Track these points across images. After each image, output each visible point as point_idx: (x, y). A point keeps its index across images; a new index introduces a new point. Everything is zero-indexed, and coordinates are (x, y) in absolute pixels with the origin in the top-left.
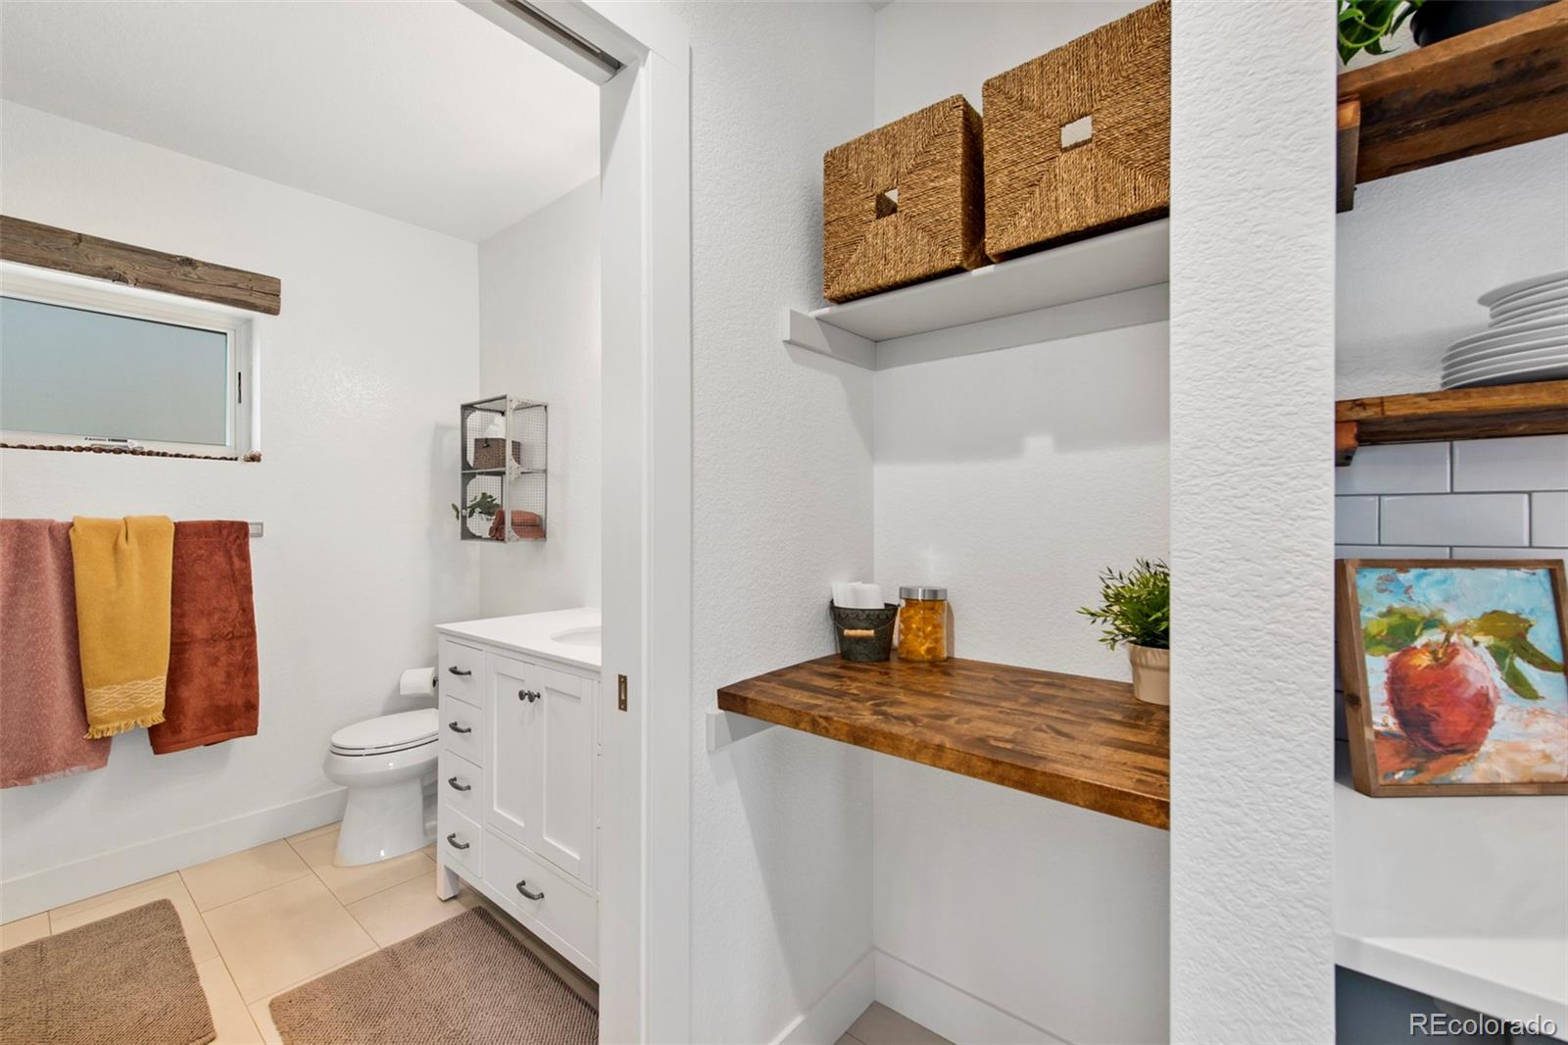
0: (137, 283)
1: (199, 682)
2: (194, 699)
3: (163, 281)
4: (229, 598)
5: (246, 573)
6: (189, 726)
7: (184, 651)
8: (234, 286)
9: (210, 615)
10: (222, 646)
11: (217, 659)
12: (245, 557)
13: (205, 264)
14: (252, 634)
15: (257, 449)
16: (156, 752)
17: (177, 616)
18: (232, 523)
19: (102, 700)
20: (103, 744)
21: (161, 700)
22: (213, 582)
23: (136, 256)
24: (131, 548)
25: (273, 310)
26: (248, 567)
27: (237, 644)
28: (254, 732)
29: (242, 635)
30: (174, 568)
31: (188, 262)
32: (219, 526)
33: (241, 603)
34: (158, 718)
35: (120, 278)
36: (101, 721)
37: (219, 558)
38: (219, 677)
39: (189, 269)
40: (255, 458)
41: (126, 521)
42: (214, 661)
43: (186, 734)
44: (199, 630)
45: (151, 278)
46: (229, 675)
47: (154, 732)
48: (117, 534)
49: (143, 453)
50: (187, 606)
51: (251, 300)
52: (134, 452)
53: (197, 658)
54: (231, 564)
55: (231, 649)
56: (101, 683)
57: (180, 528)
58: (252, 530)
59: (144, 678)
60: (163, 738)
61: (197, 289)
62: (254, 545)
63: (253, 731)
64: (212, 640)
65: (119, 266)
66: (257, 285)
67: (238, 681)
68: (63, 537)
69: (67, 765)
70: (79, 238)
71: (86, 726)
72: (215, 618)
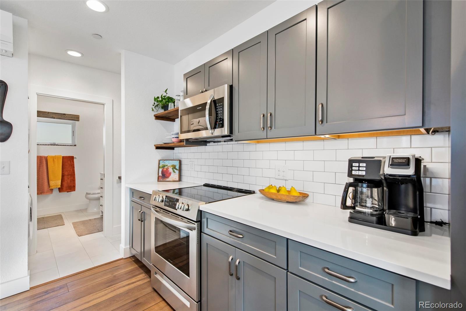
0: (57, 118)
1: (66, 181)
2: (65, 184)
3: (61, 118)
4: (71, 168)
5: (73, 165)
6: (64, 188)
7: (63, 177)
8: (72, 117)
9: (68, 171)
10: (70, 176)
11: (69, 178)
12: (73, 162)
13: (67, 114)
14: (74, 175)
15: (76, 144)
16: (60, 192)
17: (63, 171)
18: (71, 156)
19: (52, 183)
20: (52, 190)
21: (60, 184)
22: (68, 166)
23: (57, 114)
24: (56, 160)
25: (78, 121)
26: (74, 164)
28: (75, 191)
29: (73, 175)
30: (62, 163)
31: (64, 114)
32: (69, 157)
33: (73, 169)
34: (60, 187)
35: (54, 118)
36: (52, 186)
37: (69, 162)
38: (69, 181)
39: (64, 115)
40: (75, 145)
41: (55, 156)
43: (64, 190)
44: (66, 173)
45: (59, 118)
46: (71, 181)
47: (59, 189)
48: (54, 158)
49: (58, 145)
50: (64, 169)
51: (75, 119)
52: (56, 145)
53: (66, 178)
54: (71, 163)
55: (71, 177)
56: (52, 180)
57: (63, 157)
58: (74, 157)
59: (57, 180)
60: (61, 190)
61: (66, 118)
62: (75, 160)
63: (74, 190)
64: (68, 175)
65: (54, 116)
66: (75, 117)
67: (72, 182)
68: (46, 158)
69: (47, 193)
70: (49, 113)
71: (50, 187)
72: (68, 172)
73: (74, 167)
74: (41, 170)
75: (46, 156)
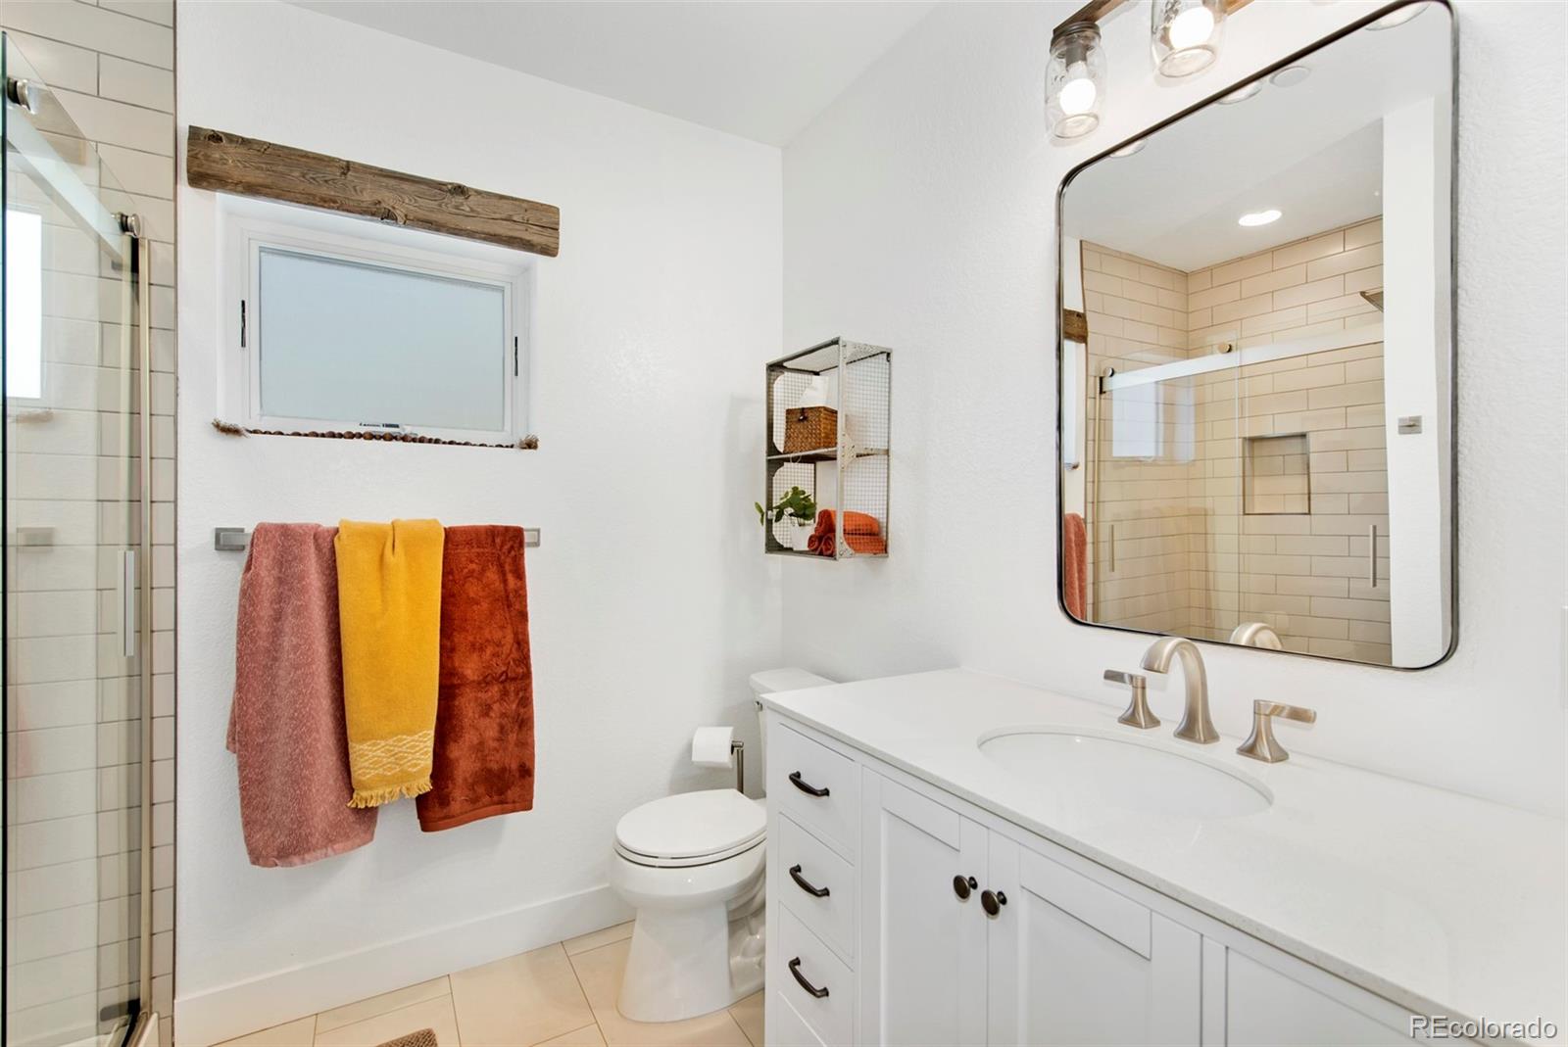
0: (407, 221)
1: (469, 738)
2: (465, 764)
3: (434, 217)
4: (502, 628)
5: (521, 594)
6: (459, 796)
7: (453, 697)
8: (509, 219)
9: (482, 649)
10: (495, 689)
11: (489, 707)
12: (520, 574)
13: (479, 193)
14: (527, 675)
15: (536, 431)
16: (425, 828)
17: (447, 651)
18: (507, 529)
19: (366, 757)
20: (367, 815)
21: (427, 762)
22: (485, 605)
23: (406, 186)
24: (396, 560)
25: (550, 251)
26: (523, 587)
27: (511, 687)
28: (529, 807)
29: (516, 678)
30: (444, 586)
31: (460, 190)
32: (493, 532)
33: (516, 634)
34: (425, 784)
35: (388, 216)
36: (366, 787)
37: (492, 575)
38: (491, 731)
39: (460, 199)
40: (531, 445)
41: (393, 525)
42: (486, 710)
43: (455, 807)
44: (470, 668)
45: (421, 214)
46: (502, 728)
47: (422, 802)
48: (383, 540)
49: (414, 440)
50: (458, 638)
51: (527, 236)
52: (404, 439)
53: (468, 705)
54: (505, 582)
55: (505, 693)
56: (368, 736)
57: (450, 534)
58: (528, 538)
59: (411, 732)
60: (433, 810)
61: (469, 225)
62: (530, 556)
63: (527, 805)
64: (485, 682)
65: (389, 199)
66: (532, 216)
67: (512, 737)
68: (327, 546)
69: (329, 841)
70: (347, 167)
71: (351, 790)
72: (489, 651)
73: (523, 616)
74: (287, 642)
75: (328, 522)
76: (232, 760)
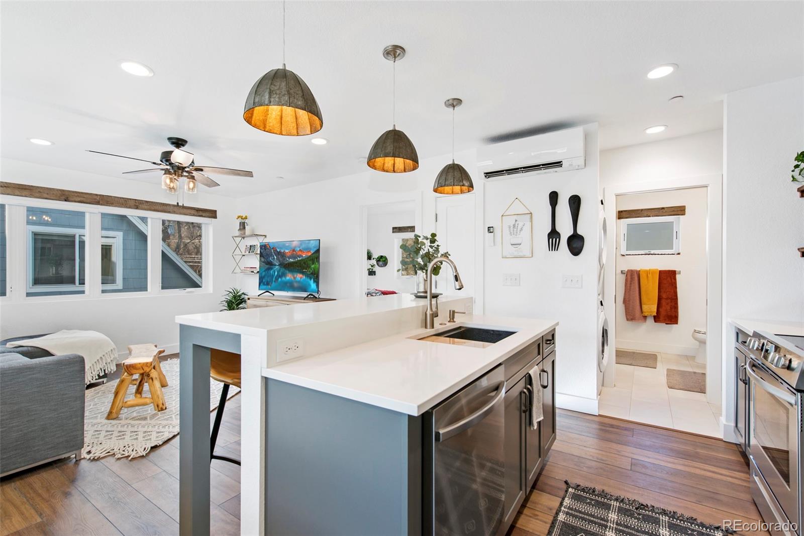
0: (652, 216)
1: (664, 308)
2: (663, 312)
3: (658, 214)
4: (672, 289)
5: (675, 283)
6: (662, 318)
7: (661, 301)
8: (674, 211)
9: (666, 293)
12: (675, 279)
13: (667, 208)
14: (677, 299)
15: (680, 252)
16: (655, 322)
17: (659, 292)
18: (672, 271)
19: (645, 307)
20: (645, 317)
21: (656, 310)
22: (668, 285)
23: (653, 210)
24: (650, 276)
25: (684, 214)
27: (673, 301)
28: (677, 324)
29: (674, 299)
30: (659, 281)
31: (663, 208)
32: (669, 271)
33: (674, 291)
34: (655, 314)
35: (650, 216)
36: (645, 312)
37: (669, 279)
38: (669, 308)
39: (663, 210)
40: (679, 254)
41: (650, 270)
42: (668, 304)
43: (661, 320)
44: (664, 296)
45: (655, 214)
46: (671, 308)
47: (655, 317)
48: (648, 272)
49: (654, 255)
50: (662, 290)
51: (679, 213)
52: (652, 254)
53: (664, 302)
54: (672, 281)
55: (671, 302)
56: (644, 304)
57: (660, 271)
58: (677, 272)
59: (652, 304)
60: (657, 319)
61: (665, 214)
62: (678, 276)
63: (677, 323)
64: (667, 299)
65: (650, 213)
66: (679, 209)
67: (673, 310)
68: (638, 273)
69: (639, 320)
70: (642, 210)
71: (642, 313)
72: (668, 293)
73: (676, 287)
74: (632, 288)
75: (638, 269)
76: (624, 305)
